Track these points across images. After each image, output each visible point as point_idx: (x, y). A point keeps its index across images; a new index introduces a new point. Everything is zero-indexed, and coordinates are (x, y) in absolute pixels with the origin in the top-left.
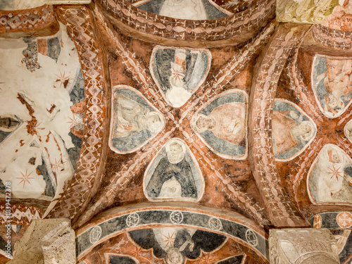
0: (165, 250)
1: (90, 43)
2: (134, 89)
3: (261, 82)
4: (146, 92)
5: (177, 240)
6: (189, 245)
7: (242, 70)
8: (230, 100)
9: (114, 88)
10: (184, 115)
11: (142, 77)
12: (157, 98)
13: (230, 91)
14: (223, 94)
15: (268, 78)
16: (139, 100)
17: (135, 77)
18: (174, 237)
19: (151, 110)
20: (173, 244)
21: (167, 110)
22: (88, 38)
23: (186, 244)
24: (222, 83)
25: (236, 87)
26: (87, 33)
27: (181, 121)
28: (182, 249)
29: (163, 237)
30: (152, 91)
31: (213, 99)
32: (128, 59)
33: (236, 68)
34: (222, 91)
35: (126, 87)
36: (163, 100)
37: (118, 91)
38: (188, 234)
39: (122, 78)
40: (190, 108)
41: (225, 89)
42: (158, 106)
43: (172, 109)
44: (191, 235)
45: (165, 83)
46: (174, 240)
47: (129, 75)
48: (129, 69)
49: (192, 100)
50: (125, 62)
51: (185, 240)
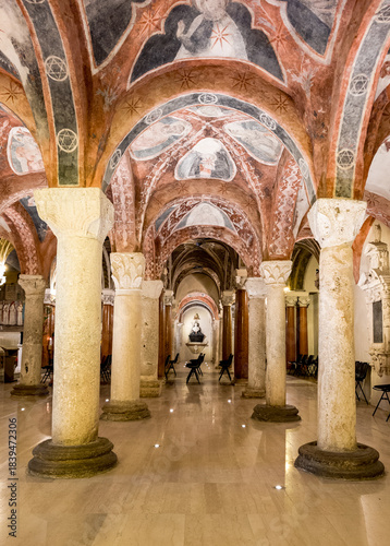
0: (229, 19)
1: (279, 220)
2: (255, 158)
3: (127, 185)
4: (243, 153)
5: (208, 34)
6: (185, 32)
7: (145, 179)
8: (149, 151)
9: (276, 164)
10: (200, 132)
11: (245, 167)
12: (232, 147)
13: (152, 157)
14: (158, 154)
15: (122, 189)
16: (252, 149)
17: (252, 168)
18: (213, 40)
19: (240, 139)
20: (215, 29)
21: (221, 135)
22: (279, 226)
23: (191, 31)
24: (161, 163)
25: (146, 162)
26: (278, 230)
27: (204, 127)
28: (198, 20)
29: (232, 42)
30: (236, 152)
31: (168, 148)
32: (255, 186)
33: (151, 180)
34: (160, 156)
35: (263, 162)
36: (225, 143)
37: (272, 161)
38: (187, 48)
39: (265, 171)
40: (194, 138)
41: (157, 158)
42: (231, 140)
43: (214, 137)
44: (182, 49)
45: (221, 156)
46: (213, 34)
47: (258, 172)
48: (256, 177)
49: (191, 146)
50: (259, 185)
51: (192, 38)
